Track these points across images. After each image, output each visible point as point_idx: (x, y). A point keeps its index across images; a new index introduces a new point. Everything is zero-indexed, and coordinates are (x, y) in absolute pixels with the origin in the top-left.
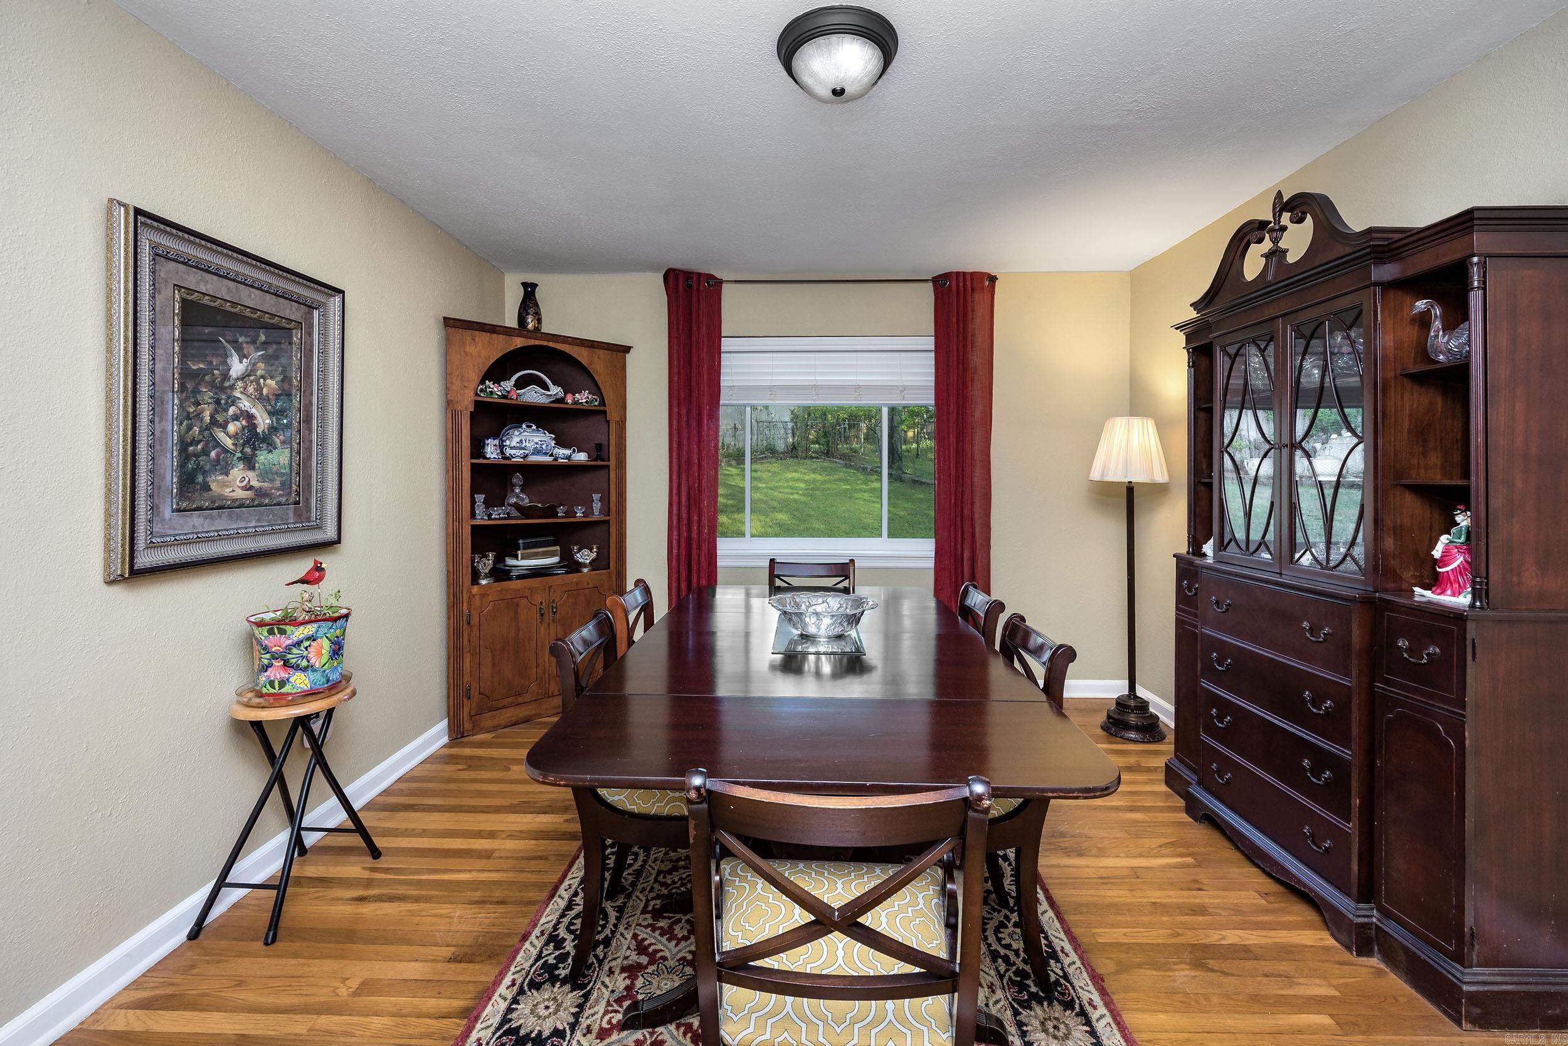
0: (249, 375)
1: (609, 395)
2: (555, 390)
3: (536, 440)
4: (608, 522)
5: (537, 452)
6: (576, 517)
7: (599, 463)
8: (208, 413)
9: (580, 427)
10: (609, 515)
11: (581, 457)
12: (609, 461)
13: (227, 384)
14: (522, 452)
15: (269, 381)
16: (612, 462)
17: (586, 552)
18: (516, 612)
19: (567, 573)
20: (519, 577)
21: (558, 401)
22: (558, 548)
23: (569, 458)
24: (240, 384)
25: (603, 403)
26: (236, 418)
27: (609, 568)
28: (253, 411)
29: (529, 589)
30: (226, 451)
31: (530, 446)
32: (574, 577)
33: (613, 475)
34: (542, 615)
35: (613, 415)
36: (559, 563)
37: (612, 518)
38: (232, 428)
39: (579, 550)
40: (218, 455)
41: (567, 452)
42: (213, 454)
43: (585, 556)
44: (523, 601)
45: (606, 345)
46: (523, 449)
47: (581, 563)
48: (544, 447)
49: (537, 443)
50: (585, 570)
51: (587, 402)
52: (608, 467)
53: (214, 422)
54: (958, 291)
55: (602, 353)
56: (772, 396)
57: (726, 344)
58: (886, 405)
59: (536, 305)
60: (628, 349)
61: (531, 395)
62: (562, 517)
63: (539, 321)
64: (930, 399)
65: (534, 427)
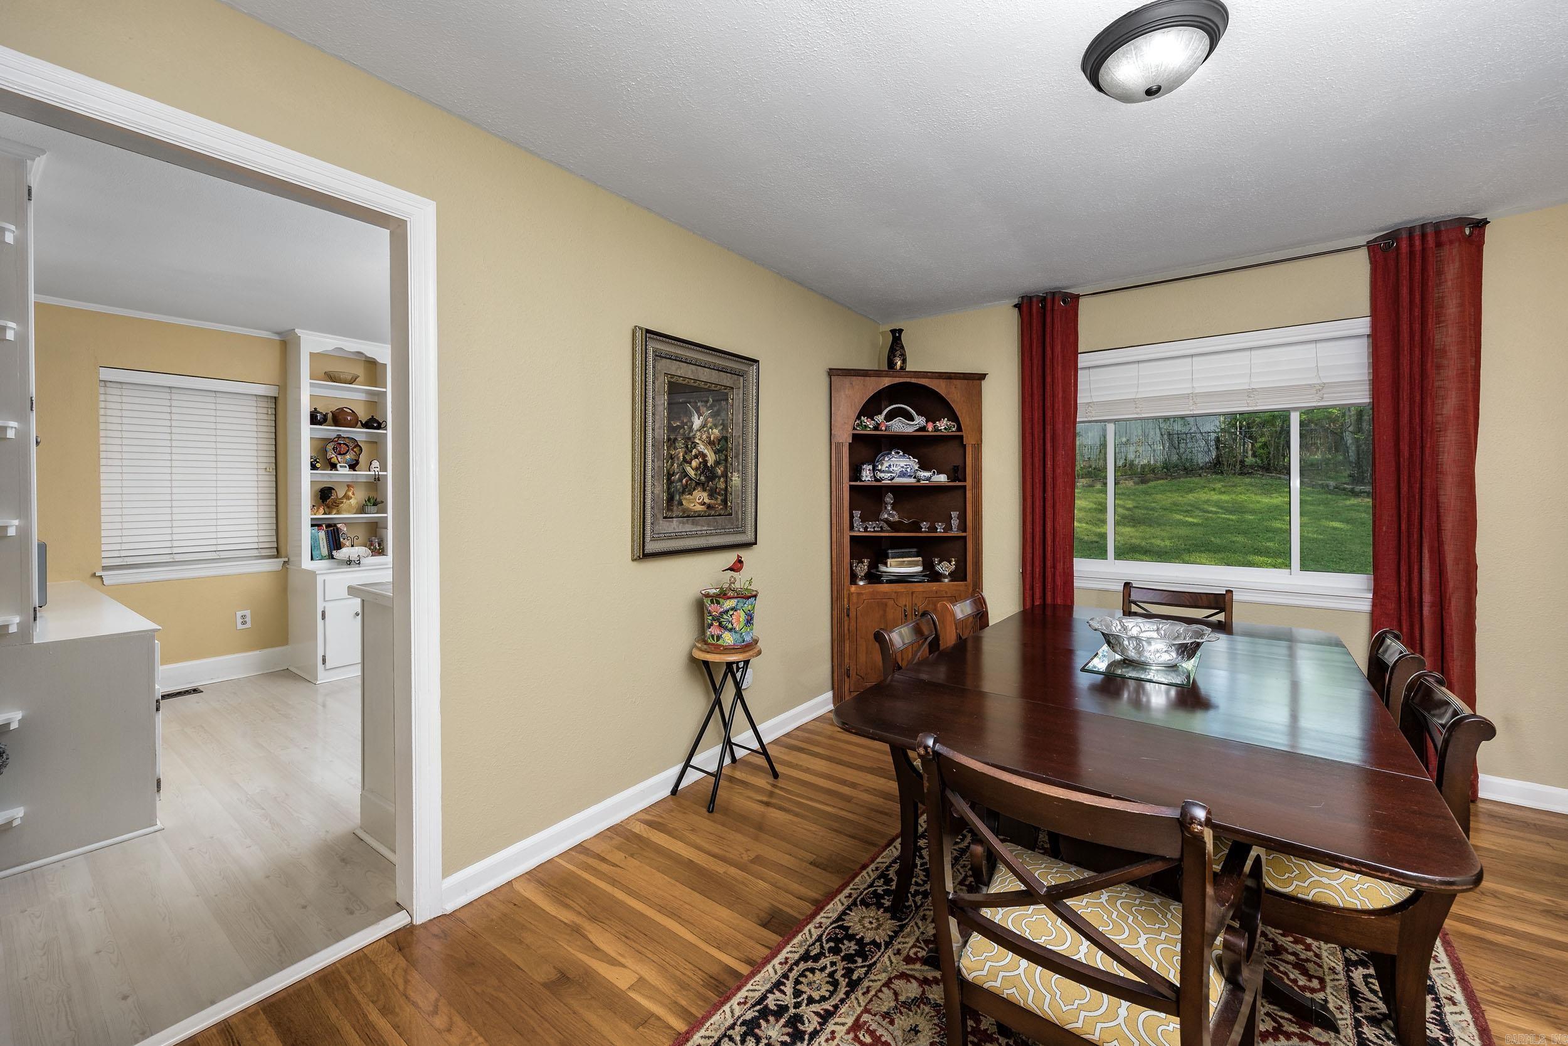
0: (703, 427)
1: (965, 420)
2: (920, 421)
3: (902, 464)
4: (965, 538)
5: (903, 474)
6: (937, 532)
7: (957, 483)
8: (681, 454)
9: (939, 453)
10: (965, 531)
11: (942, 478)
12: (965, 481)
13: (691, 434)
14: (889, 475)
15: (714, 430)
16: (969, 483)
17: (945, 564)
18: (885, 611)
19: (928, 581)
20: (890, 582)
21: (923, 429)
22: (920, 559)
23: (929, 479)
24: (698, 433)
25: (959, 429)
26: (696, 457)
27: (966, 581)
28: (706, 451)
29: (895, 592)
30: (691, 479)
31: (897, 469)
32: (934, 586)
33: (969, 495)
34: (906, 616)
35: (969, 440)
36: (922, 572)
37: (969, 534)
38: (694, 463)
39: (940, 562)
40: (687, 482)
41: (928, 474)
42: (684, 481)
43: (945, 568)
44: (891, 602)
46: (891, 472)
47: (941, 574)
48: (909, 470)
49: (902, 467)
50: (946, 580)
51: (945, 429)
52: (965, 487)
53: (685, 460)
54: (1412, 253)
55: (958, 382)
56: (1138, 410)
57: (1083, 360)
58: (1295, 409)
59: (902, 347)
60: (982, 377)
61: (899, 426)
62: (925, 532)
63: (904, 361)
64: (1362, 396)
65: (901, 453)
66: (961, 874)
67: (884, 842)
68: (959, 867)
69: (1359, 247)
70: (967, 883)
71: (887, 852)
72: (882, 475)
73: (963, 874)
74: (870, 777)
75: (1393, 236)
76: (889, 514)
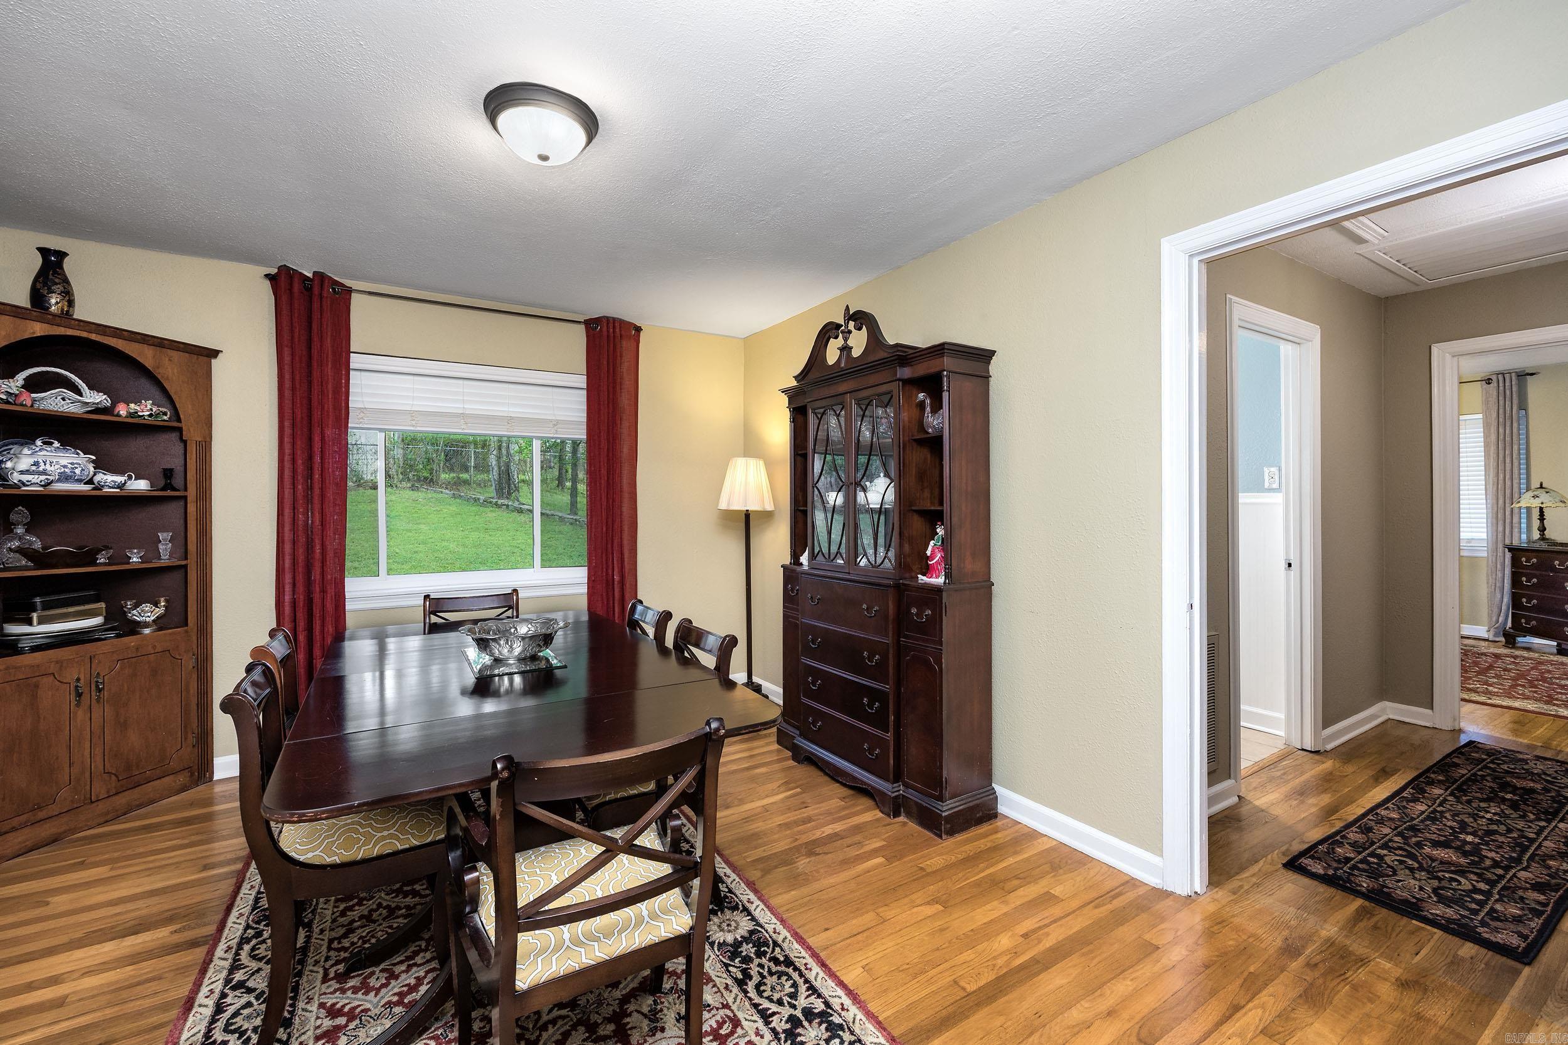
1: (186, 409)
2: (97, 398)
3: (64, 462)
4: (185, 567)
5: (64, 478)
6: (129, 563)
7: (169, 493)
9: (136, 446)
10: (186, 559)
11: (141, 485)
12: (186, 490)
14: (43, 477)
16: (192, 493)
17: (147, 607)
18: (34, 696)
19: (118, 636)
20: (36, 649)
21: (98, 410)
22: (103, 605)
23: (121, 486)
25: (177, 416)
27: (186, 625)
29: (57, 662)
31: (54, 470)
32: (131, 641)
33: (191, 508)
34: (79, 695)
35: (192, 434)
36: (104, 624)
37: (192, 562)
39: (136, 607)
41: (120, 479)
43: (147, 613)
44: (46, 681)
45: (182, 346)
46: (44, 473)
47: (139, 622)
48: (78, 471)
49: (65, 467)
50: (147, 631)
51: (151, 415)
52: (185, 498)
54: (608, 336)
55: (175, 354)
56: (414, 422)
57: (355, 361)
58: (537, 438)
59: (66, 281)
60: (215, 353)
61: (55, 402)
62: (105, 564)
63: (71, 303)
64: (581, 434)
65: (56, 444)
66: (317, 972)
67: (174, 1013)
68: (311, 968)
69: (579, 322)
70: (332, 975)
71: (191, 1019)
72: (25, 478)
73: (321, 971)
74: (79, 954)
75: (598, 321)
76: (20, 538)
